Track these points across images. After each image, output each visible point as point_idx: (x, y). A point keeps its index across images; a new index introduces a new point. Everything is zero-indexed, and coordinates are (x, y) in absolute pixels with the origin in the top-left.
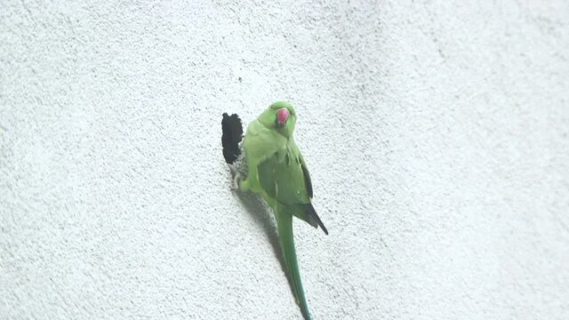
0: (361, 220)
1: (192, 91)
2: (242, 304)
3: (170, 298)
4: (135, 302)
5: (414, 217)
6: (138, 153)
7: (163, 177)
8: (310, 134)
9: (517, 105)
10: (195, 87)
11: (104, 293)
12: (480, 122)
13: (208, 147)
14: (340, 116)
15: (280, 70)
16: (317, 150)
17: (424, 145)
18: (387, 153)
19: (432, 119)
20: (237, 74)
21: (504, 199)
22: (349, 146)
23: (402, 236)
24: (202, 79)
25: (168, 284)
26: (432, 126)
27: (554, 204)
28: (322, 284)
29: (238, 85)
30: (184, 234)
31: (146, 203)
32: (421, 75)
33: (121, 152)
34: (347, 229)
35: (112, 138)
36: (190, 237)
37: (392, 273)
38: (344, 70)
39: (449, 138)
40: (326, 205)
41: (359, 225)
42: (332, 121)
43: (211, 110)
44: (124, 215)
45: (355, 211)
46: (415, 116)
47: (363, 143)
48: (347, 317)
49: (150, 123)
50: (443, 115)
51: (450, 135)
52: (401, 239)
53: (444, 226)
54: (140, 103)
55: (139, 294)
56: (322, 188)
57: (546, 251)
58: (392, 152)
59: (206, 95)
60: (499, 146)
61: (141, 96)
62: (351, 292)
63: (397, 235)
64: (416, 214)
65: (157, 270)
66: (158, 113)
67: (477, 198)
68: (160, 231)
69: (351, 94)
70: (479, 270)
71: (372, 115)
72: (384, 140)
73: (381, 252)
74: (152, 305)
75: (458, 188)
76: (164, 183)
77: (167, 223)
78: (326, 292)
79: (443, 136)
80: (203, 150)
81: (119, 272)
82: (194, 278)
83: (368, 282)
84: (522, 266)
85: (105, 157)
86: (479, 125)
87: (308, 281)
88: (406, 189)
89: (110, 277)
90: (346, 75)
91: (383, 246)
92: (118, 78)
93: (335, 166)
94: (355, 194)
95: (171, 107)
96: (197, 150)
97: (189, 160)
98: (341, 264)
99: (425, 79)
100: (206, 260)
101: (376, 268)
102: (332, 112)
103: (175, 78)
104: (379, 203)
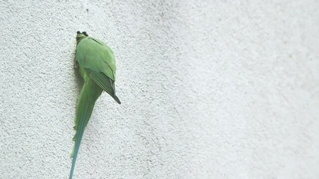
0: (162, 96)
1: (58, 18)
2: (90, 148)
3: (46, 146)
4: (24, 149)
5: (195, 94)
6: (25, 56)
7: (41, 71)
8: (131, 44)
9: (256, 24)
10: (60, 15)
11: (5, 143)
12: (234, 35)
13: (68, 53)
14: (149, 33)
15: (112, 4)
16: (134, 53)
17: (200, 50)
18: (177, 55)
19: (205, 34)
20: (86, 7)
21: (249, 82)
22: (154, 51)
23: (187, 106)
24: (64, 10)
25: (44, 137)
26: (205, 38)
27: (279, 85)
28: (139, 136)
29: (86, 14)
30: (54, 106)
31: (30, 87)
32: (197, 6)
33: (14, 56)
34: (154, 102)
35: (9, 47)
36: (57, 108)
37: (181, 129)
38: (151, 4)
39: (215, 45)
40: (141, 88)
41: (160, 99)
42: (144, 36)
43: (69, 29)
44: (17, 95)
45: (158, 91)
46: (195, 31)
47: (163, 49)
48: (154, 156)
49: (32, 38)
50: (211, 30)
51: (216, 43)
52: (187, 108)
53: (212, 99)
54: (26, 26)
55: (27, 143)
56: (138, 77)
57: (274, 113)
58: (180, 54)
59: (67, 21)
60: (246, 49)
61: (27, 21)
62: (156, 141)
63: (184, 106)
64: (195, 92)
65: (38, 129)
66: (38, 32)
67: (233, 82)
68: (39, 104)
69: (155, 18)
70: (234, 126)
71: (168, 32)
72: (176, 47)
73: (174, 115)
74: (35, 151)
75: (221, 76)
76: (41, 75)
77: (44, 99)
78: (141, 141)
79: (211, 44)
80: (65, 54)
81: (15, 130)
82: (60, 133)
83: (166, 134)
84: (260, 123)
85: (5, 59)
86: (233, 37)
87: (130, 134)
88: (189, 77)
89: (9, 134)
90: (152, 7)
91: (176, 112)
92: (12, 10)
93: (146, 63)
94: (158, 80)
95: (45, 28)
96: (62, 54)
97: (57, 60)
98: (150, 123)
99: (200, 9)
100: (68, 122)
101: (171, 126)
102: (144, 30)
103: (47, 10)
104: (173, 86)
